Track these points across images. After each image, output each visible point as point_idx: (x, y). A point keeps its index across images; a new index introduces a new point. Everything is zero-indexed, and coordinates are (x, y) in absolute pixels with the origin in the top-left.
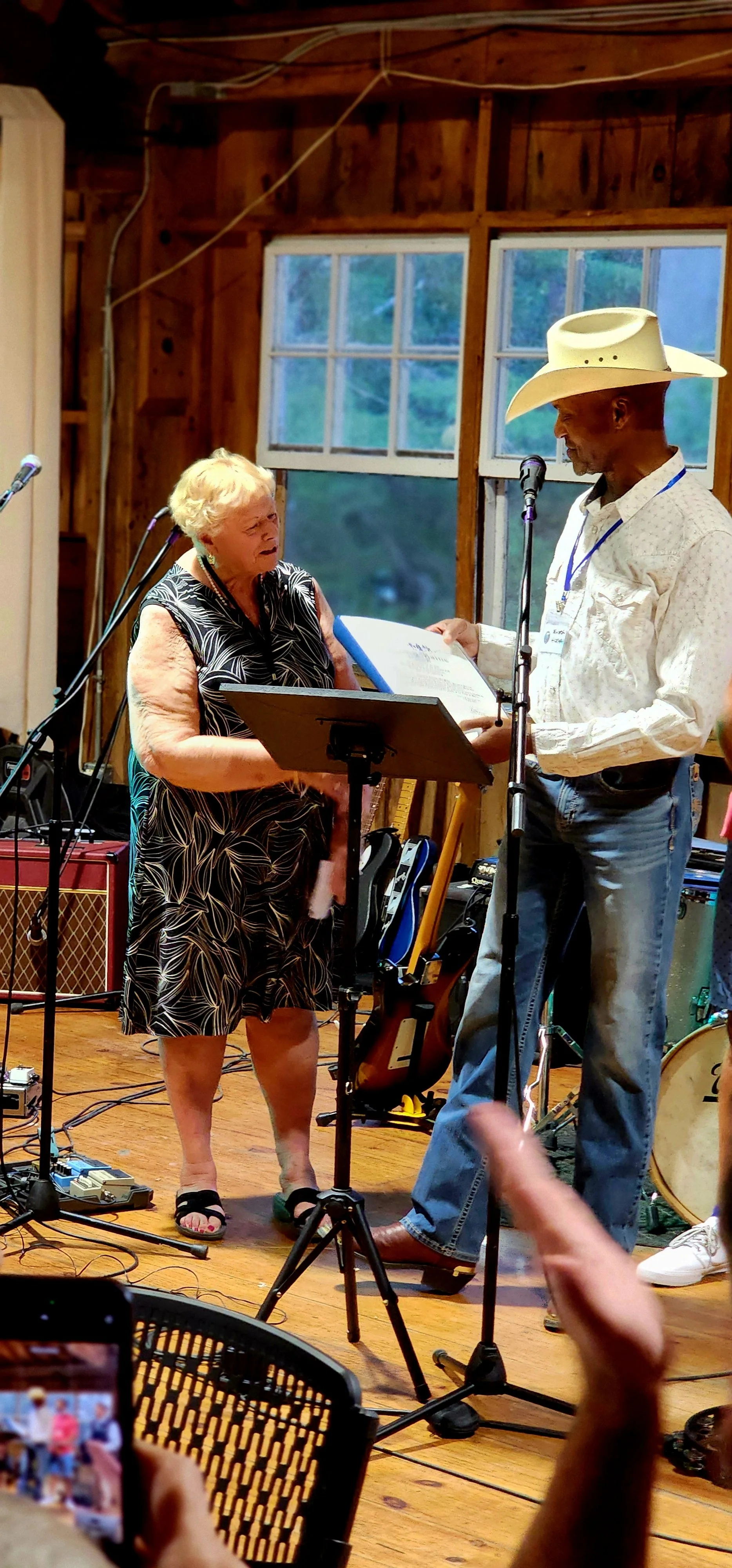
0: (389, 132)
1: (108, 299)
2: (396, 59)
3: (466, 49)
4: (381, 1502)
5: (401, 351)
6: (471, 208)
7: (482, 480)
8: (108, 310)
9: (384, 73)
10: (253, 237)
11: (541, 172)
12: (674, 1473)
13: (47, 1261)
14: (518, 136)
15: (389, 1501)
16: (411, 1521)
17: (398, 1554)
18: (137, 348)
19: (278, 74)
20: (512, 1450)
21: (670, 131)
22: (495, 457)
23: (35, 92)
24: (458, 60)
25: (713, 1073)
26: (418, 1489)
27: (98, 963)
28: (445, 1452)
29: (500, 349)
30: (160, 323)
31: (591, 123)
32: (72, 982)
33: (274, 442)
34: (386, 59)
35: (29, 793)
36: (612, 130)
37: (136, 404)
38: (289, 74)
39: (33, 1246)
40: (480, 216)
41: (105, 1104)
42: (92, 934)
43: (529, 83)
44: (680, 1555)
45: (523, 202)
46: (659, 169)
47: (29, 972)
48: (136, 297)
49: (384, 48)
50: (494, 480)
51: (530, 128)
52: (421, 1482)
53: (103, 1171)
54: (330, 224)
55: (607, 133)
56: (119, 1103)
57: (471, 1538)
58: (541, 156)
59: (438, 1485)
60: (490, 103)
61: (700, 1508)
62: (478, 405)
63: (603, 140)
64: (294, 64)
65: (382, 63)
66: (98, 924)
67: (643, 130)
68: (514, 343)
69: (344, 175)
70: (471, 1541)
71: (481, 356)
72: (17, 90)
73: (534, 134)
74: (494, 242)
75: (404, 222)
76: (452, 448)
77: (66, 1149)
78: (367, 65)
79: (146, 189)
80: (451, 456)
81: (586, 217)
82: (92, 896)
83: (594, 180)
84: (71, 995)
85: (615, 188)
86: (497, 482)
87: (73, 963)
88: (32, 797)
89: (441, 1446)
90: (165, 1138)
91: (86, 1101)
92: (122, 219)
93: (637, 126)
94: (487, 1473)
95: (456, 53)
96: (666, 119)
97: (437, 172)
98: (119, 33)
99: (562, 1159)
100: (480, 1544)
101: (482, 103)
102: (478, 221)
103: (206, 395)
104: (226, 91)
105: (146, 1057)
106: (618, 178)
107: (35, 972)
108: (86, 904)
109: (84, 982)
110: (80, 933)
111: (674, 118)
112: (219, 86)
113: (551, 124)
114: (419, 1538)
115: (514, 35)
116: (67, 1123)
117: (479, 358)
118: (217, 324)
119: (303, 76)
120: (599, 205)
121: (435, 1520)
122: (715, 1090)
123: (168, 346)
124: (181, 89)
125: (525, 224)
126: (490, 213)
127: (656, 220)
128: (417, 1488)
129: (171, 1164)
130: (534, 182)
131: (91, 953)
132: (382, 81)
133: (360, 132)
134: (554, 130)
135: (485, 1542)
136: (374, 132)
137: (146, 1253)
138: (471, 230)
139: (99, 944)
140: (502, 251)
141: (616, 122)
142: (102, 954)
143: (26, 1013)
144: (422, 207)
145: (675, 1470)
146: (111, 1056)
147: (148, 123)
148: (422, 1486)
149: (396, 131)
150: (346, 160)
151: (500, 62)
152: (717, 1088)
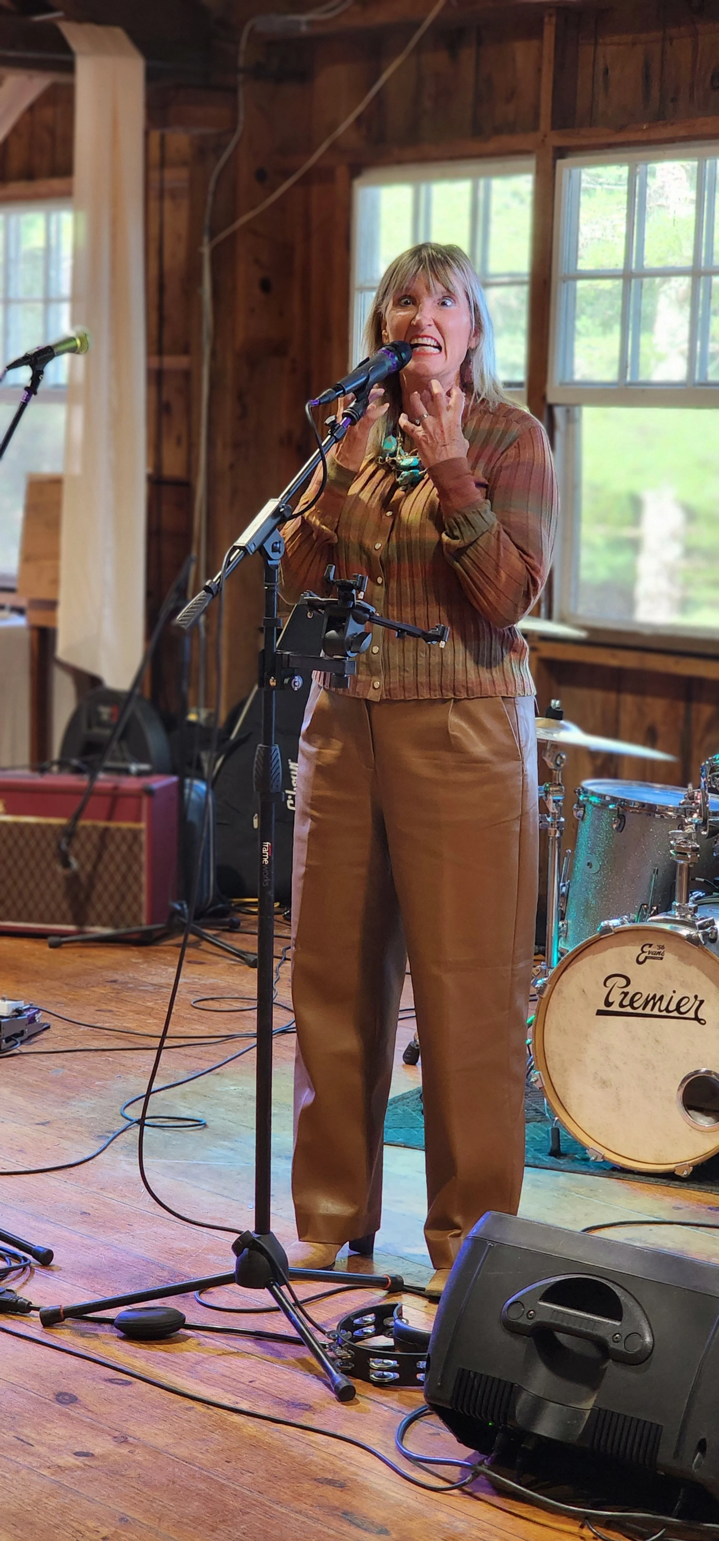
0: (467, 56)
1: (206, 239)
4: (51, 1397)
6: (536, 128)
7: (549, 408)
8: (206, 251)
10: (341, 171)
11: (606, 89)
14: (586, 53)
15: (60, 1397)
16: (68, 1416)
17: (27, 1447)
18: (234, 288)
19: (356, 3)
22: (563, 383)
23: (118, 32)
25: (605, 984)
26: (103, 1387)
27: (136, 898)
30: (257, 261)
31: (653, 35)
32: (111, 917)
36: (671, 38)
37: (234, 345)
38: (364, 2)
40: (545, 136)
42: (130, 868)
45: (590, 120)
46: (716, 77)
48: (233, 236)
50: (564, 409)
51: (596, 44)
55: (668, 45)
57: (117, 1434)
58: (606, 71)
60: (554, 19)
63: (663, 53)
66: (136, 857)
67: (701, 38)
69: (428, 104)
70: (115, 1437)
71: (547, 280)
73: (600, 48)
74: (559, 163)
75: (476, 147)
79: (240, 128)
81: (643, 130)
82: (130, 830)
83: (655, 91)
84: (110, 931)
85: (674, 100)
92: (218, 158)
93: (695, 35)
97: (511, 95)
100: (123, 1440)
101: (546, 19)
102: (543, 141)
103: (306, 334)
104: (310, 23)
106: (676, 91)
108: (124, 838)
109: (123, 918)
110: (115, 867)
112: (304, 18)
113: (616, 38)
114: (61, 1432)
117: (545, 282)
118: (316, 262)
119: (379, 3)
120: (660, 117)
121: (94, 1417)
122: (608, 1003)
123: (265, 286)
124: (267, 24)
125: (584, 142)
126: (555, 133)
130: (600, 100)
131: (129, 888)
133: (439, 59)
134: (619, 44)
135: (130, 1439)
136: (454, 58)
138: (537, 151)
139: (136, 879)
140: (567, 171)
141: (676, 32)
143: (65, 948)
144: (498, 131)
146: (116, 986)
147: (241, 62)
148: (109, 1384)
149: (474, 55)
150: (430, 90)
152: (611, 1000)
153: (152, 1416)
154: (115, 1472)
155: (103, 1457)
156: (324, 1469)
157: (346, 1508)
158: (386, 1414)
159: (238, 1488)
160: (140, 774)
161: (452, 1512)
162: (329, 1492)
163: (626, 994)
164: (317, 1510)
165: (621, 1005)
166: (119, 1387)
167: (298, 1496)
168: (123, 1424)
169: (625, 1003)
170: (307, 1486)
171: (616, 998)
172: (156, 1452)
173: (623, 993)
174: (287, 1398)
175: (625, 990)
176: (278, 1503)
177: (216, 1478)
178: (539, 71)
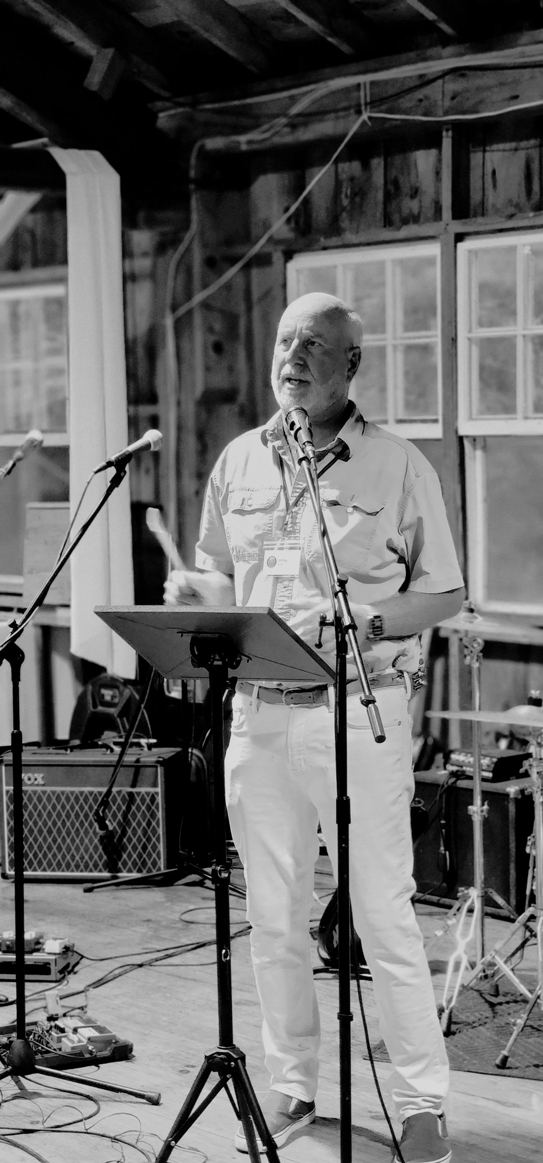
0: (377, 164)
1: (168, 314)
2: (374, 103)
3: (426, 91)
5: (395, 338)
6: (440, 219)
7: (461, 439)
8: (169, 322)
9: (365, 116)
10: (278, 257)
11: (495, 186)
13: (21, 1111)
14: (476, 158)
18: (193, 350)
19: (286, 125)
22: (471, 418)
23: (96, 155)
24: (421, 100)
27: (155, 847)
29: (470, 331)
30: (211, 329)
31: (532, 142)
32: (135, 864)
34: (366, 104)
35: (117, 712)
37: (194, 395)
38: (295, 124)
39: (16, 1097)
41: (128, 967)
42: (149, 824)
43: (477, 112)
45: (482, 211)
47: (100, 857)
48: (191, 311)
49: (364, 96)
50: (472, 440)
51: (484, 151)
53: (91, 1028)
54: (334, 241)
56: (141, 966)
58: (494, 172)
60: (450, 133)
62: (455, 377)
63: (541, 156)
64: (299, 115)
65: (363, 108)
66: (153, 815)
68: (481, 324)
69: (345, 202)
71: (454, 338)
72: (82, 153)
73: (488, 154)
74: (460, 245)
75: (389, 235)
76: (436, 413)
77: (79, 1008)
78: (352, 111)
79: (194, 225)
80: (436, 421)
82: (148, 794)
83: (536, 187)
84: (135, 875)
86: (475, 440)
87: (135, 848)
88: (121, 715)
90: (168, 995)
91: (115, 964)
92: (176, 250)
95: (419, 94)
97: (415, 193)
98: (168, 104)
99: (500, 1004)
101: (444, 133)
102: (446, 229)
103: (251, 385)
104: (250, 142)
105: (180, 925)
107: (105, 857)
108: (143, 800)
109: (144, 863)
110: (139, 824)
112: (243, 139)
113: (501, 146)
115: (463, 75)
116: (89, 986)
117: (453, 339)
118: (258, 328)
119: (305, 124)
120: (540, 208)
123: (218, 348)
124: (214, 143)
125: (481, 228)
126: (456, 222)
129: (165, 1019)
130: (490, 193)
131: (149, 840)
132: (364, 123)
133: (354, 167)
134: (504, 150)
136: (366, 166)
137: (109, 1101)
138: (441, 237)
139: (154, 832)
140: (466, 251)
142: (158, 839)
143: (97, 892)
144: (405, 222)
146: (151, 925)
147: (192, 173)
149: (382, 163)
150: (347, 190)
151: (453, 98)
160: (150, 746)
178: (438, 173)
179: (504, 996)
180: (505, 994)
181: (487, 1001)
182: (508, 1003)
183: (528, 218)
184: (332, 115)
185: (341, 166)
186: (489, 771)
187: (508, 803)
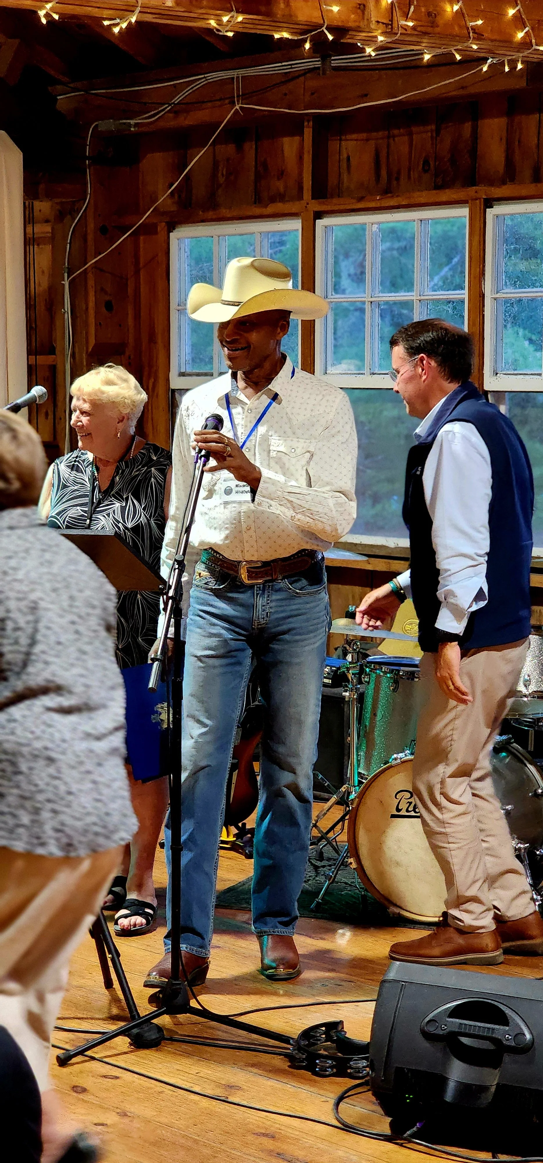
0: (250, 149)
1: (66, 275)
2: (246, 97)
3: (291, 86)
4: (69, 1089)
6: (300, 197)
8: (66, 283)
9: (237, 107)
10: (162, 227)
11: (349, 171)
12: (287, 1068)
14: (333, 145)
15: (75, 1089)
16: (84, 1101)
18: (87, 309)
19: (169, 111)
20: (181, 1055)
21: (432, 137)
22: (325, 374)
23: (2, 134)
24: (286, 94)
25: (396, 797)
28: (133, 1057)
30: (102, 289)
31: (381, 134)
33: (183, 370)
34: (238, 96)
36: (394, 136)
37: (87, 348)
38: (176, 111)
40: (308, 204)
44: (261, 1119)
45: (339, 192)
46: (426, 162)
48: (85, 272)
49: (237, 89)
51: (341, 140)
52: (105, 1077)
54: (211, 214)
55: (391, 141)
57: (119, 1111)
58: (348, 158)
59: (117, 1078)
60: (311, 123)
61: (292, 1090)
62: (312, 337)
63: (388, 146)
64: (180, 103)
65: (236, 99)
67: (414, 137)
68: (335, 291)
69: (222, 180)
70: (118, 1113)
73: (343, 143)
74: (317, 221)
75: (258, 211)
78: (227, 101)
79: (88, 197)
81: (377, 200)
83: (384, 173)
85: (398, 179)
89: (133, 1054)
92: (74, 218)
93: (410, 134)
94: (155, 1070)
95: (284, 89)
96: (429, 128)
97: (281, 174)
98: (66, 88)
99: (324, 867)
101: (306, 124)
102: (306, 207)
103: (138, 339)
104: (136, 125)
106: (399, 173)
111: (433, 127)
112: (132, 122)
113: (354, 136)
114: (83, 1111)
118: (144, 290)
119: (186, 111)
120: (387, 191)
121: (100, 1100)
122: (398, 810)
123: (109, 306)
124: (107, 125)
125: (336, 208)
126: (315, 201)
127: (422, 200)
128: (101, 1080)
130: (345, 177)
132: (237, 112)
133: (229, 150)
134: (356, 140)
135: (129, 1114)
136: (240, 149)
138: (302, 214)
140: (324, 228)
141: (396, 132)
144: (273, 200)
145: (289, 1066)
147: (88, 151)
148: (104, 1079)
149: (254, 147)
150: (223, 170)
151: (312, 94)
152: (400, 808)
153: (138, 1098)
154: (125, 1135)
155: (113, 1125)
156: (258, 1127)
157: (278, 1150)
158: (290, 1090)
159: (206, 1141)
161: (347, 1150)
162: (265, 1141)
163: (411, 803)
164: (260, 1153)
165: (407, 811)
166: (112, 1080)
167: (246, 1144)
168: (121, 1104)
169: (411, 809)
170: (250, 1138)
171: (403, 806)
172: (147, 1121)
173: (408, 802)
174: (223, 1083)
175: (410, 800)
176: (235, 1149)
177: (190, 1136)
178: (301, 158)
179: (327, 861)
180: (329, 859)
181: (312, 864)
182: (330, 866)
183: (375, 200)
184: (209, 104)
185: (218, 147)
186: (329, 679)
187: (344, 705)
